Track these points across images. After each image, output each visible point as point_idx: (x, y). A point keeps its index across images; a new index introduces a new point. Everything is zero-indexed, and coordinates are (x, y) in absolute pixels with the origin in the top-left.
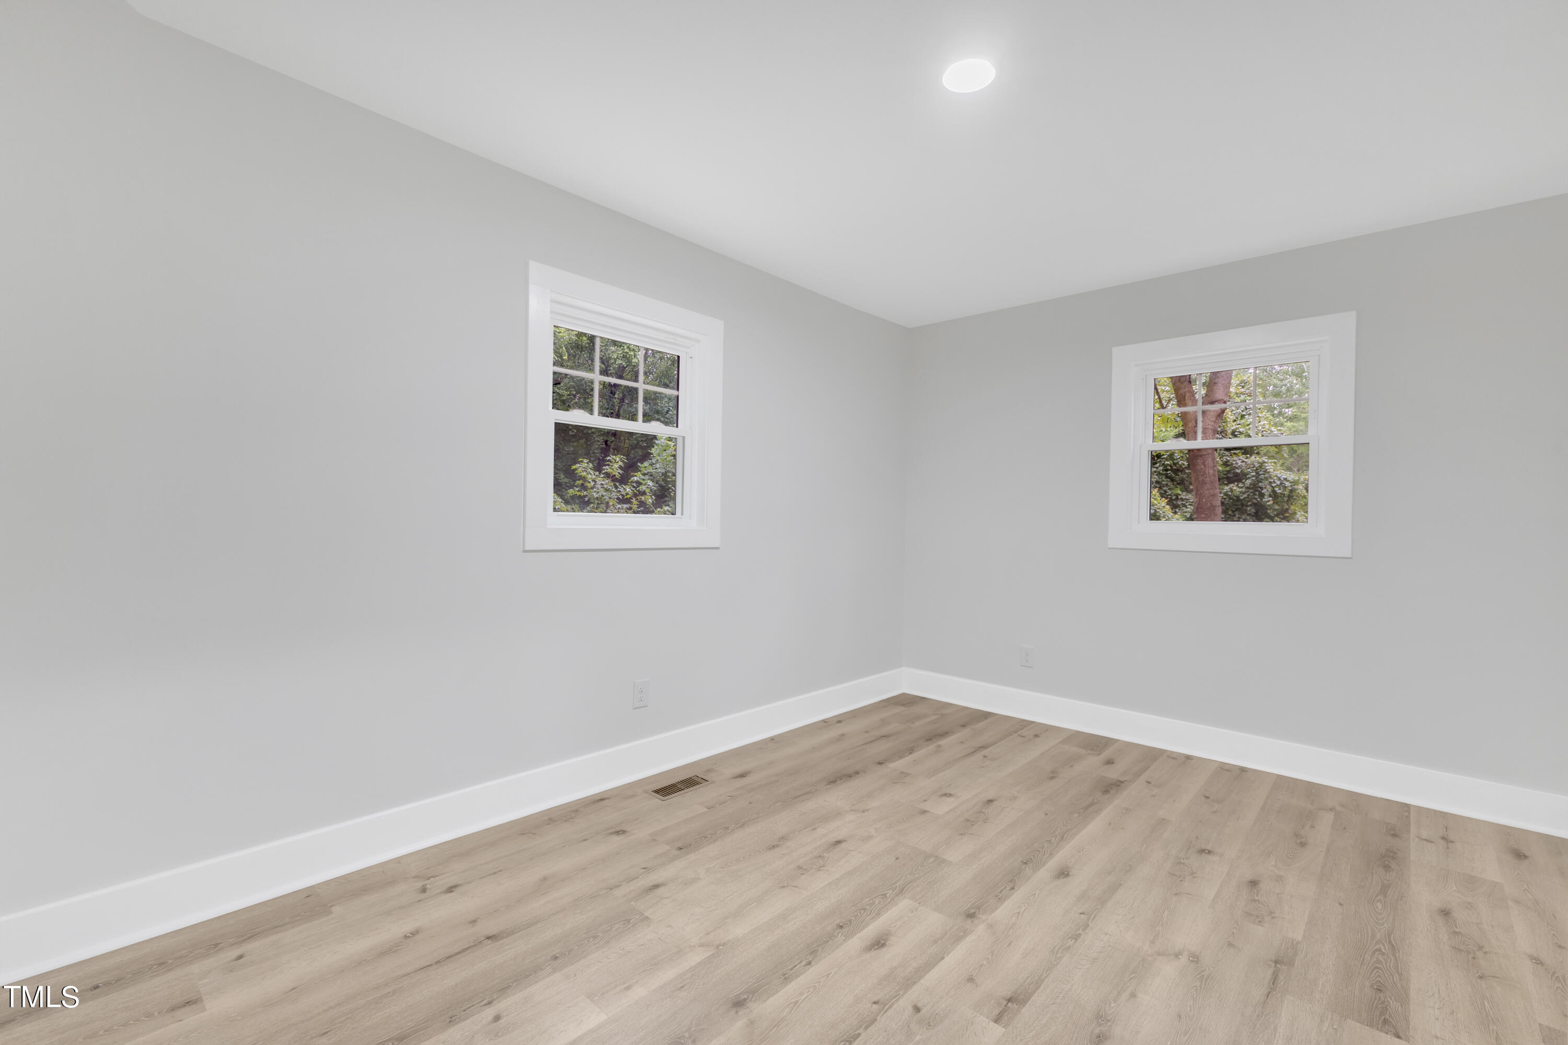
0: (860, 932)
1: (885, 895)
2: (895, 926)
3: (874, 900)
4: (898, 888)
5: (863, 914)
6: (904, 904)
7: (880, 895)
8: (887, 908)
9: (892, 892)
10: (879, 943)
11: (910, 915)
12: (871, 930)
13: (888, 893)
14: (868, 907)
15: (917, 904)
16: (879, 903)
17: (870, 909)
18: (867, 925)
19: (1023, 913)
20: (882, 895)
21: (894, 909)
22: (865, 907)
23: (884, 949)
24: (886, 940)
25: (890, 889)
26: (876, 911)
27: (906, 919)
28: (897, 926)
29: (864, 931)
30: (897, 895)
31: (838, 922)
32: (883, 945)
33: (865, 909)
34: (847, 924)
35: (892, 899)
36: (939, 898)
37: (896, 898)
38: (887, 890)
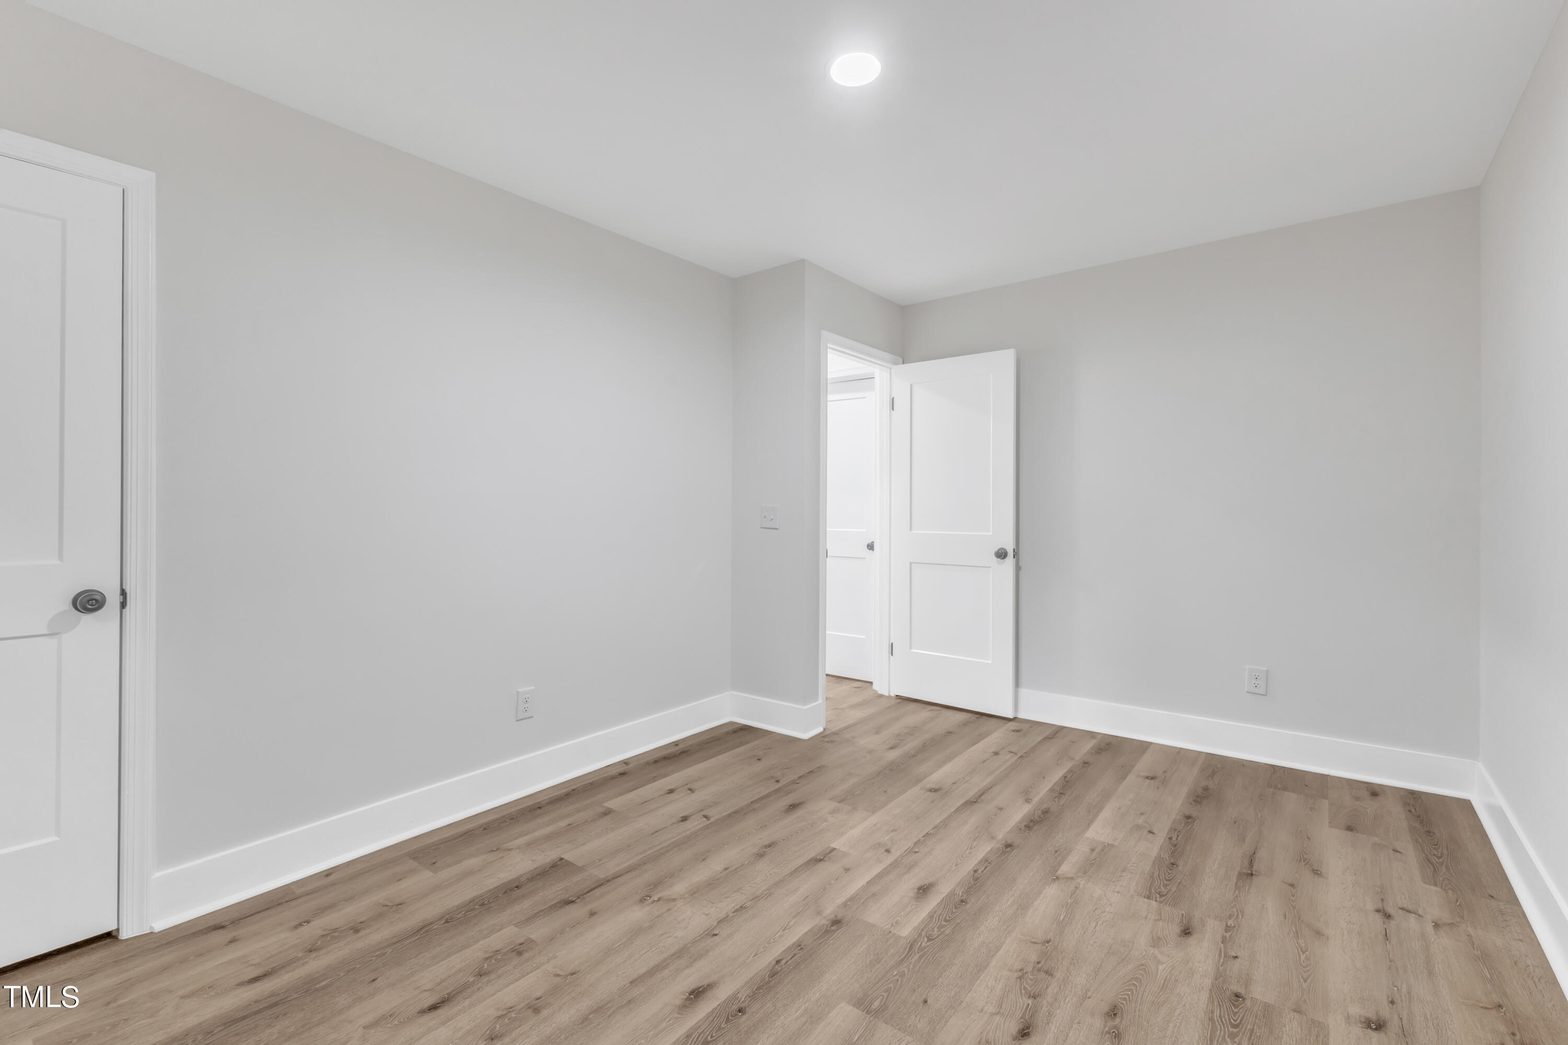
0: (944, 898)
1: (929, 940)
2: (912, 906)
3: (940, 932)
4: (916, 951)
5: (946, 916)
6: (906, 931)
7: (935, 938)
8: (923, 923)
9: (921, 944)
10: (924, 891)
11: (898, 918)
12: (933, 901)
13: (926, 943)
14: (943, 923)
15: (892, 931)
16: (933, 930)
17: (941, 921)
18: (939, 905)
19: (780, 930)
20: (933, 939)
21: (916, 924)
22: (946, 923)
23: (918, 885)
24: (918, 893)
25: (925, 948)
26: (934, 919)
27: (902, 913)
28: (910, 906)
29: (940, 900)
30: (915, 941)
31: (968, 906)
32: (919, 889)
33: (946, 921)
34: (958, 905)
35: (920, 935)
36: (867, 941)
37: (916, 936)
38: (928, 946)
